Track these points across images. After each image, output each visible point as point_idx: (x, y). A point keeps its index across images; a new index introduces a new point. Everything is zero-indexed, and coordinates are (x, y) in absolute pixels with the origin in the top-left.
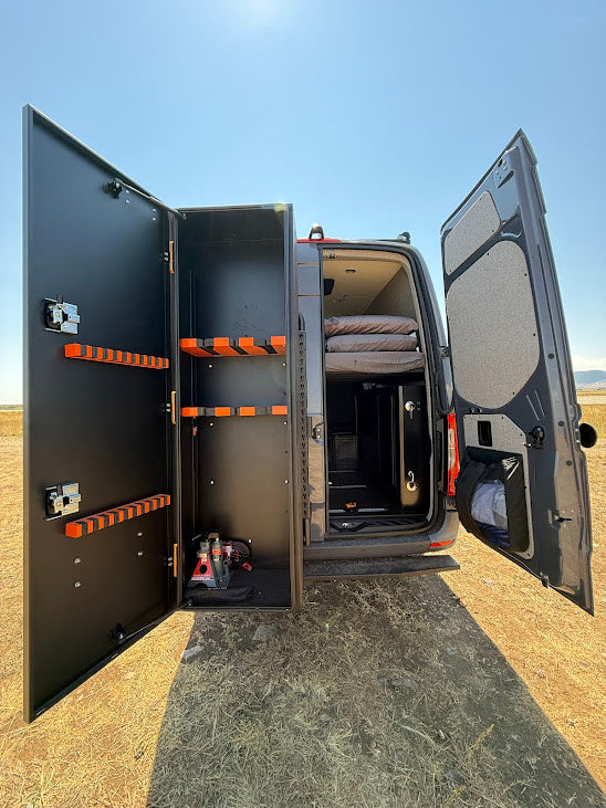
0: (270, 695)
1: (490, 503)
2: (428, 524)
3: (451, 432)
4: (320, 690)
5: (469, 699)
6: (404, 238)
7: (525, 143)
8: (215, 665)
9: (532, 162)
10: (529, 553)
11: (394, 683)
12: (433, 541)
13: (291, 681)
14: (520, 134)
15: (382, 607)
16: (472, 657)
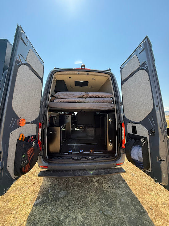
0: (63, 219)
1: (137, 153)
2: (116, 157)
3: (123, 128)
4: (80, 216)
5: (129, 219)
6: (109, 70)
7: (148, 40)
8: (45, 207)
9: (150, 46)
10: (150, 170)
11: (105, 213)
12: (117, 163)
13: (70, 213)
14: (147, 37)
15: (100, 183)
16: (129, 202)
